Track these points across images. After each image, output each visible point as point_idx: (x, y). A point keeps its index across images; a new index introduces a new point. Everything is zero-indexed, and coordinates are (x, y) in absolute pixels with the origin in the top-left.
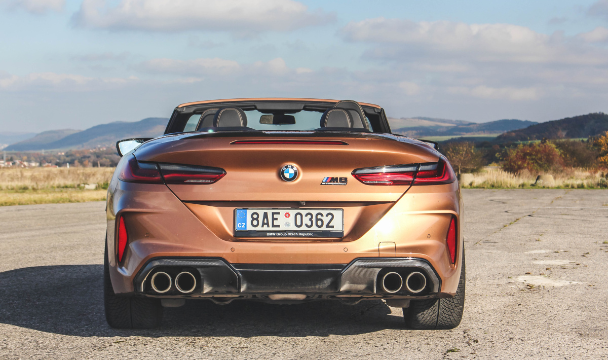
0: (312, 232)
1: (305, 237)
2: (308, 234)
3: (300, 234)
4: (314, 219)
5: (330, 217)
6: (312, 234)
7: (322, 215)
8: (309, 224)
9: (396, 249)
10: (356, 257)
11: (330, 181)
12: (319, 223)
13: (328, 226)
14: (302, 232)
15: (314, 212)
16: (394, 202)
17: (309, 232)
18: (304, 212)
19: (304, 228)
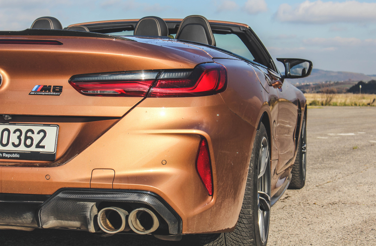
0: (18, 153)
1: (10, 158)
2: (13, 156)
3: (4, 155)
4: (23, 138)
5: (42, 134)
6: (18, 156)
7: (33, 132)
8: (17, 142)
9: (114, 179)
10: (60, 187)
11: (41, 90)
12: (29, 142)
13: (38, 146)
14: (7, 153)
15: (24, 128)
16: (119, 118)
17: (15, 153)
18: (12, 128)
19: (10, 148)
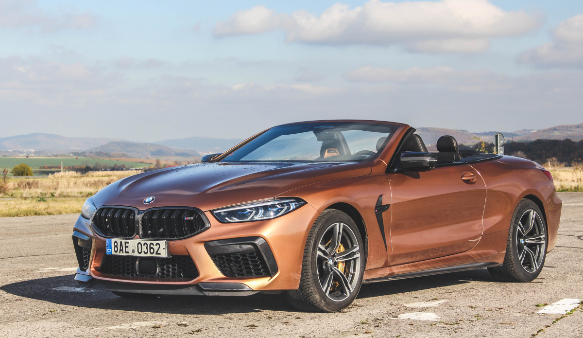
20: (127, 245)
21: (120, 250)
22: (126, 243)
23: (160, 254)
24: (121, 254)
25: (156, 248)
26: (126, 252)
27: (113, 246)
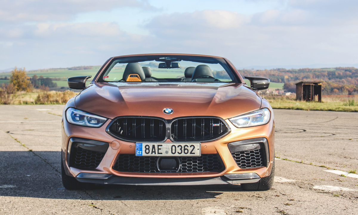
20: (160, 147)
21: (152, 152)
22: (158, 146)
23: (194, 153)
24: (153, 155)
25: (190, 149)
26: (158, 153)
27: (144, 149)
